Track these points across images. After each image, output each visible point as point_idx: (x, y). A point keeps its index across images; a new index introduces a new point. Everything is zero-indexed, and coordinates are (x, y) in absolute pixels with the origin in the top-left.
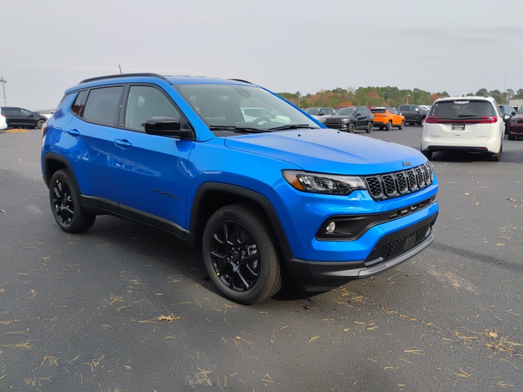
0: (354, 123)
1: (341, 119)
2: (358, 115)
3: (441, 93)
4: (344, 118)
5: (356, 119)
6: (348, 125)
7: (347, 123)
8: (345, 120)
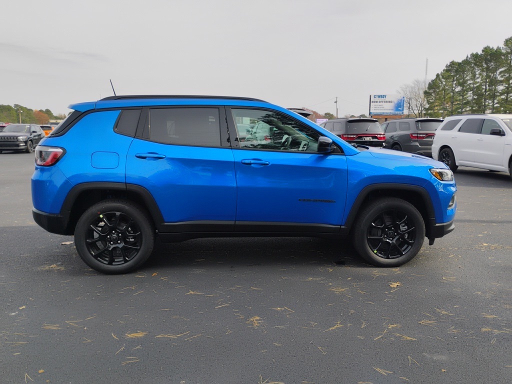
0: (31, 140)
1: (17, 137)
2: (34, 132)
3: (44, 110)
4: (20, 136)
5: (32, 136)
6: (26, 142)
7: (25, 140)
8: (21, 137)
